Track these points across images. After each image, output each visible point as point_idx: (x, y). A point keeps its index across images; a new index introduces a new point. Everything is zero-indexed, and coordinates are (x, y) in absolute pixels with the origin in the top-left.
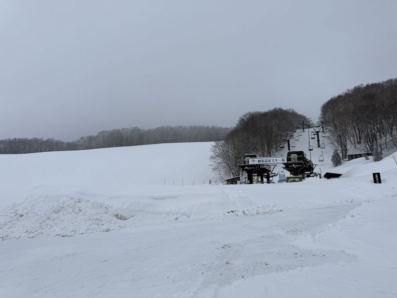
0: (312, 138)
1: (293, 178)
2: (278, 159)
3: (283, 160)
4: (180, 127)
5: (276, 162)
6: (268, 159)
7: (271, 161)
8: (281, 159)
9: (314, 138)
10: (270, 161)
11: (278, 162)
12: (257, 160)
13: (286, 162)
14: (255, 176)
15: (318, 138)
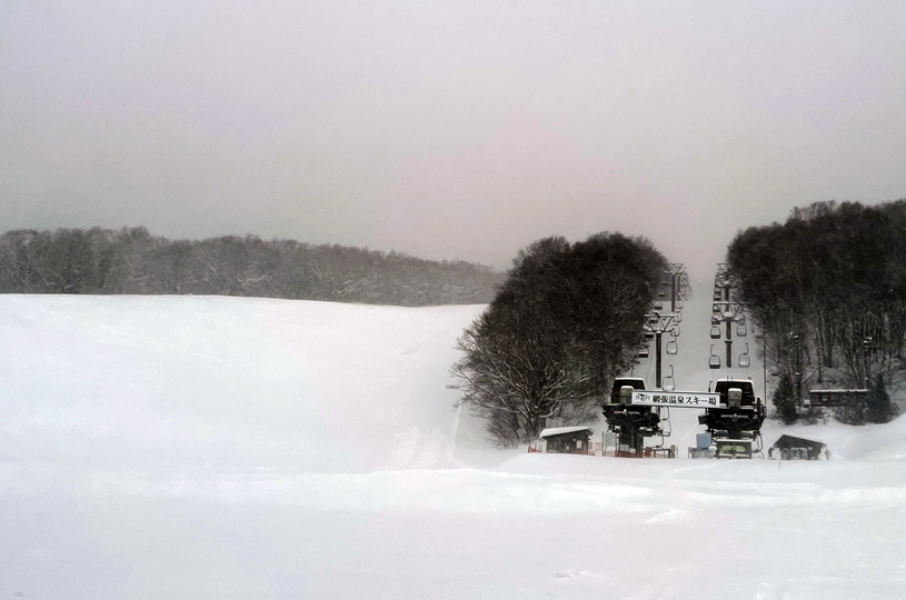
1: (731, 444)
2: (700, 397)
3: (712, 401)
5: (694, 404)
6: (677, 396)
7: (685, 400)
8: (707, 398)
10: (681, 401)
11: (700, 404)
12: (652, 395)
13: (718, 405)
15: (729, 336)
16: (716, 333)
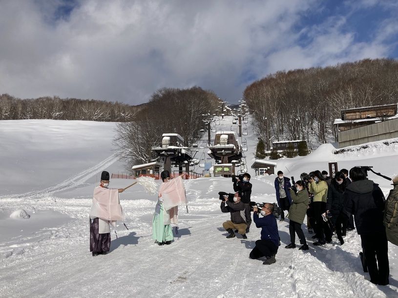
0: (233, 123)
4: (72, 99)
9: (236, 123)
14: (172, 164)
15: (240, 123)
16: (235, 121)
